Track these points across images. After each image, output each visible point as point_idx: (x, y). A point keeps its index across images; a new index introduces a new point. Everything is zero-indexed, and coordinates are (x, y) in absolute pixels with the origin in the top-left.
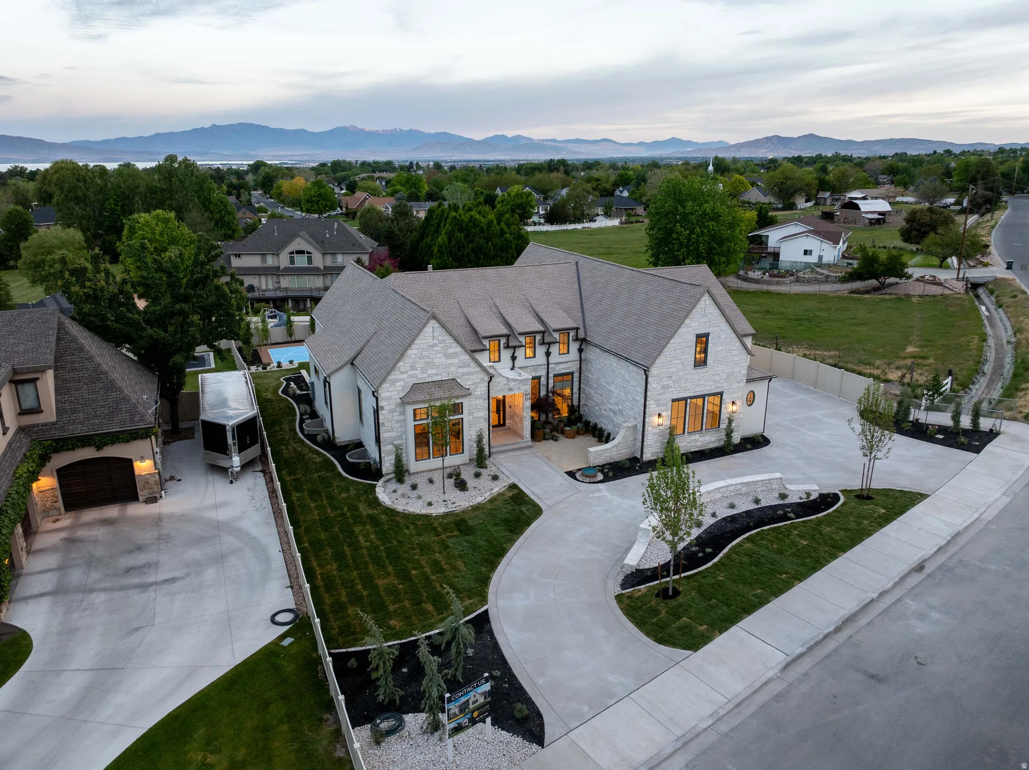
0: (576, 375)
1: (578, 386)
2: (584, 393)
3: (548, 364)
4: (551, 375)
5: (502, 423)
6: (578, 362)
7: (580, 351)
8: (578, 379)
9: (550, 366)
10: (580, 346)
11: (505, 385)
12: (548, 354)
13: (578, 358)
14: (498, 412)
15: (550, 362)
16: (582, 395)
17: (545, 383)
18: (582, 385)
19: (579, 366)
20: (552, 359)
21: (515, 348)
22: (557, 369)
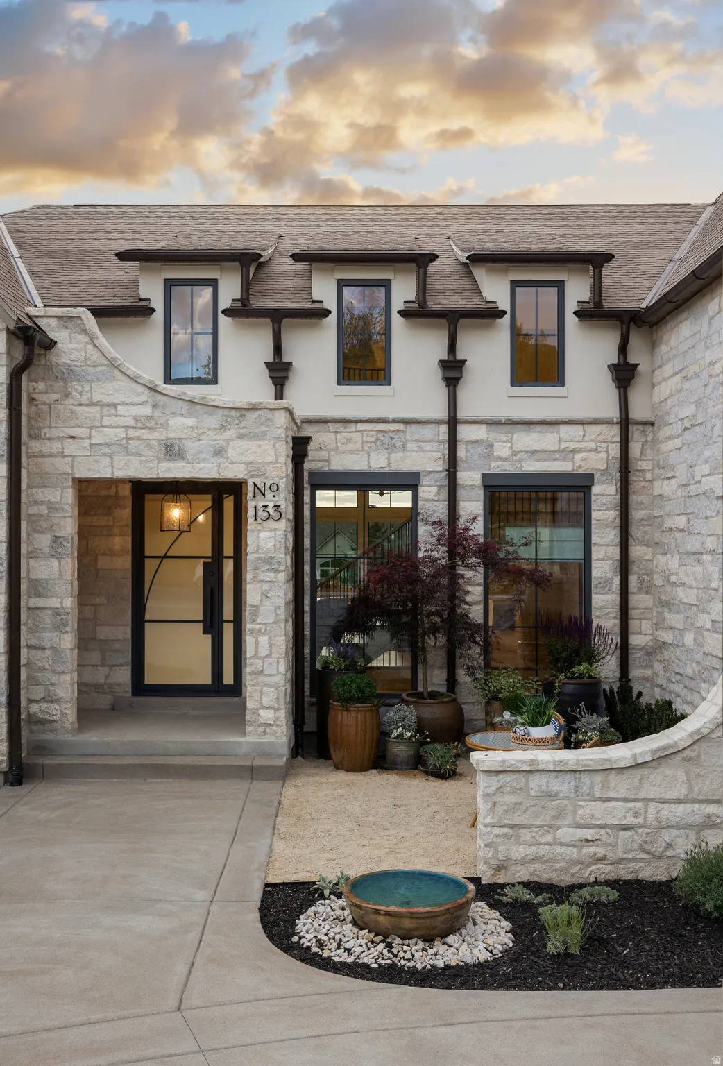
0: (604, 493)
1: (615, 553)
2: (648, 588)
3: (453, 422)
4: (470, 478)
5: (228, 679)
6: (614, 433)
7: (624, 374)
8: (613, 515)
9: (464, 432)
10: (623, 349)
11: (141, 424)
12: (453, 371)
13: (615, 414)
14: (212, 623)
15: (462, 414)
16: (638, 600)
17: (441, 510)
18: (636, 551)
19: (615, 451)
20: (473, 402)
21: (278, 317)
22: (502, 450)
